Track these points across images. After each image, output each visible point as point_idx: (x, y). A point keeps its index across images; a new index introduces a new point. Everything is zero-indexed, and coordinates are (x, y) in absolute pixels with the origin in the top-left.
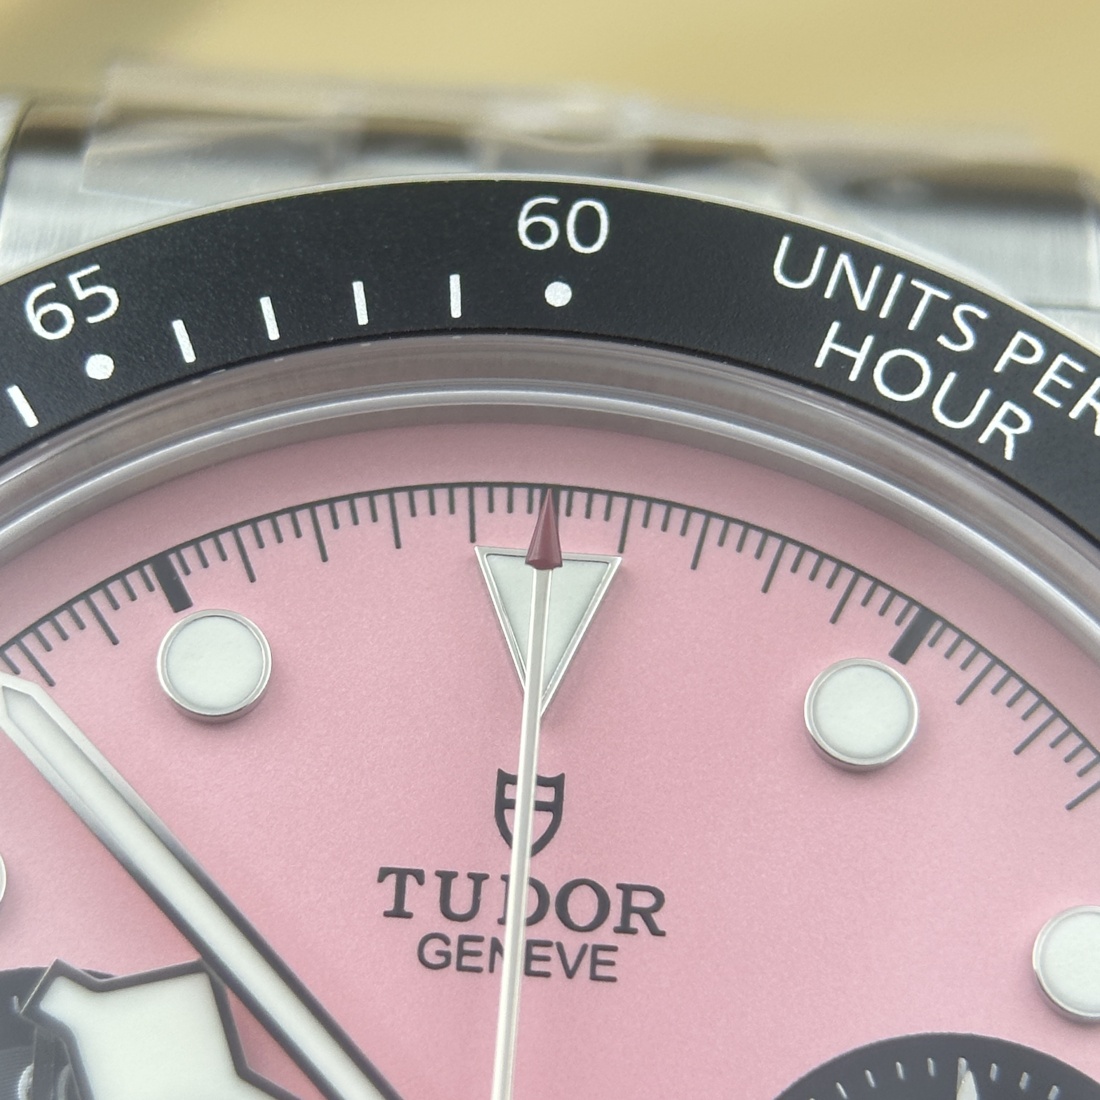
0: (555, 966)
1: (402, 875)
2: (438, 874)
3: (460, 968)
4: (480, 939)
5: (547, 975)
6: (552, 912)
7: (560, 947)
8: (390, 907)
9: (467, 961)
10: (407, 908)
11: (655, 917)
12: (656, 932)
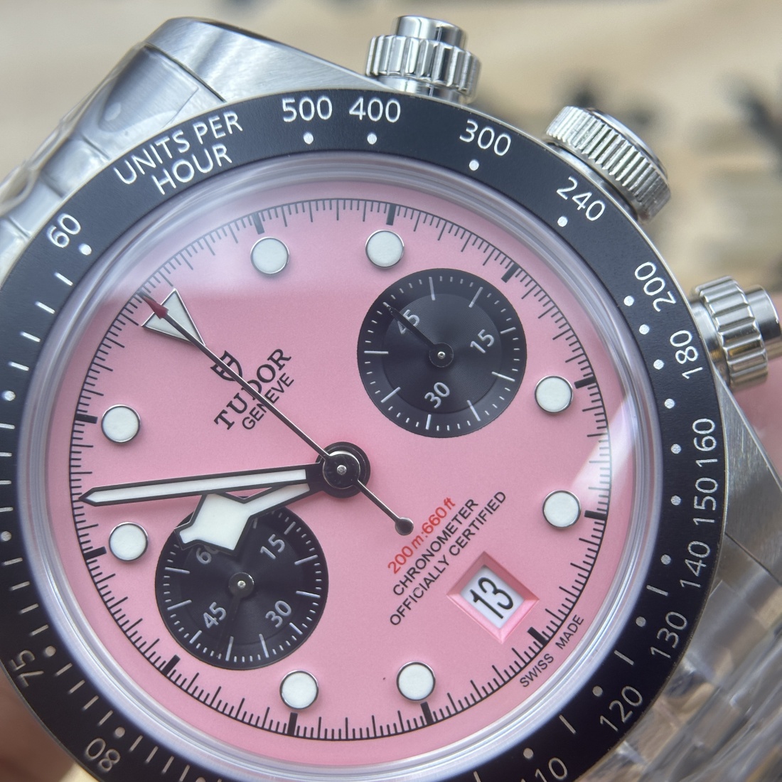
0: (277, 394)
1: (220, 416)
2: (227, 406)
3: (258, 420)
4: (254, 409)
5: (278, 398)
6: (261, 383)
7: (273, 388)
8: (227, 426)
9: (258, 417)
10: (231, 422)
11: (284, 356)
12: (288, 359)
